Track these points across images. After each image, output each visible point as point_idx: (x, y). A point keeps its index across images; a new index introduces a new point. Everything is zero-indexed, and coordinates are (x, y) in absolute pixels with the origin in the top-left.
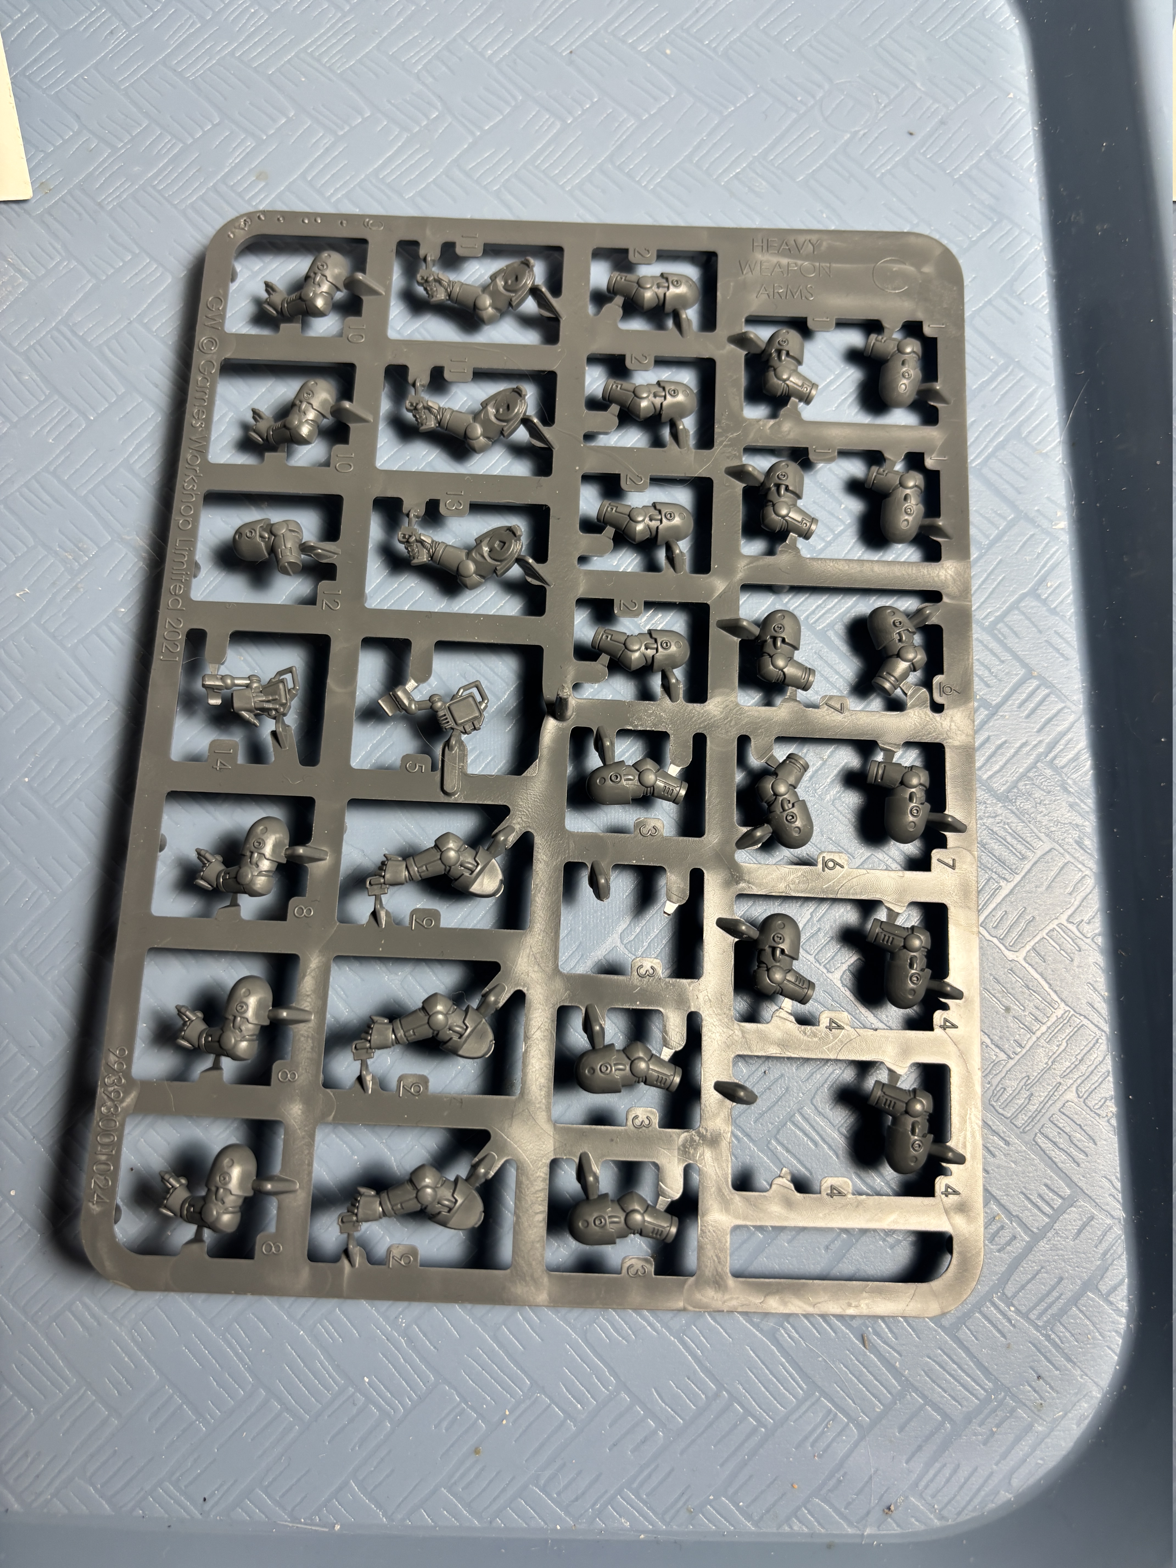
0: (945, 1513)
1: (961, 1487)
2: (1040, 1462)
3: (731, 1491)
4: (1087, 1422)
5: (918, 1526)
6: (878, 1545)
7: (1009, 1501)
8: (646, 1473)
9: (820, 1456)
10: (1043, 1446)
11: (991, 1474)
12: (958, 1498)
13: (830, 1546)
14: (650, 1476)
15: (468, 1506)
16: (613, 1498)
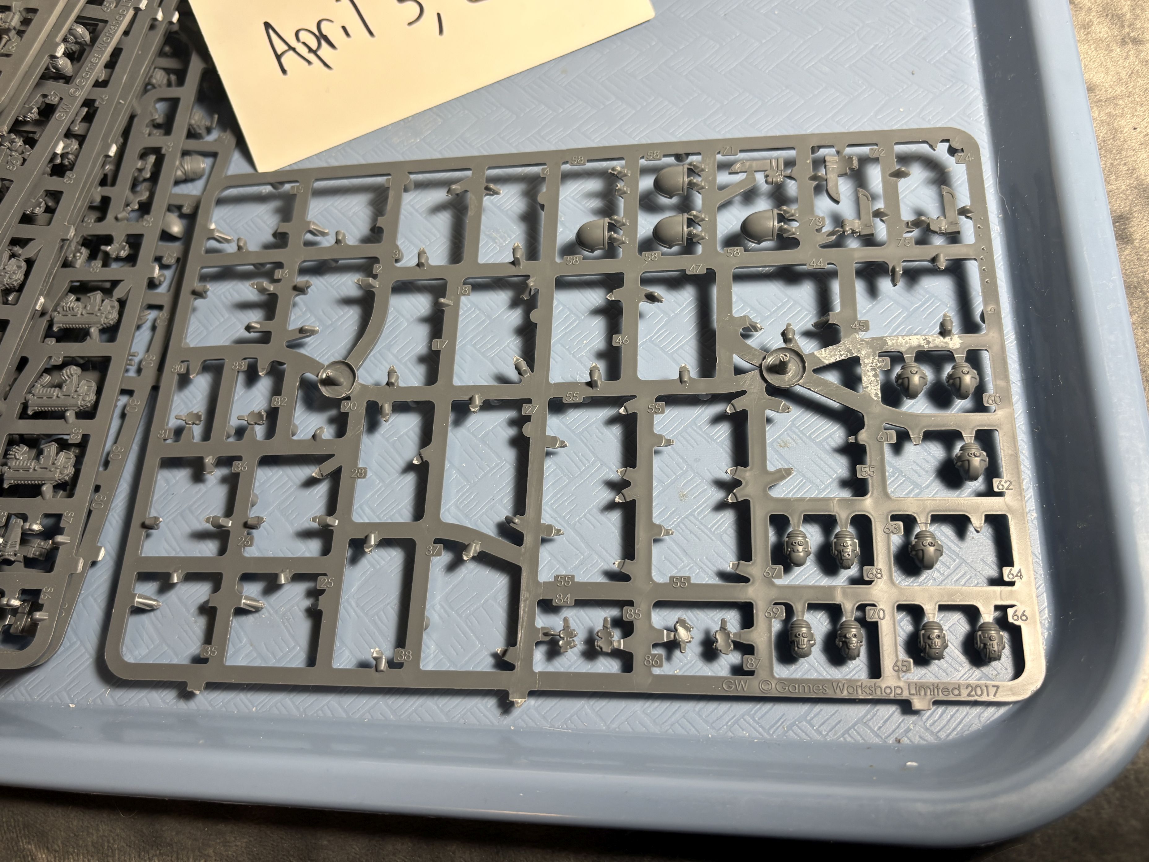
0: (939, 734)
3: (809, 718)
5: (920, 741)
7: (980, 728)
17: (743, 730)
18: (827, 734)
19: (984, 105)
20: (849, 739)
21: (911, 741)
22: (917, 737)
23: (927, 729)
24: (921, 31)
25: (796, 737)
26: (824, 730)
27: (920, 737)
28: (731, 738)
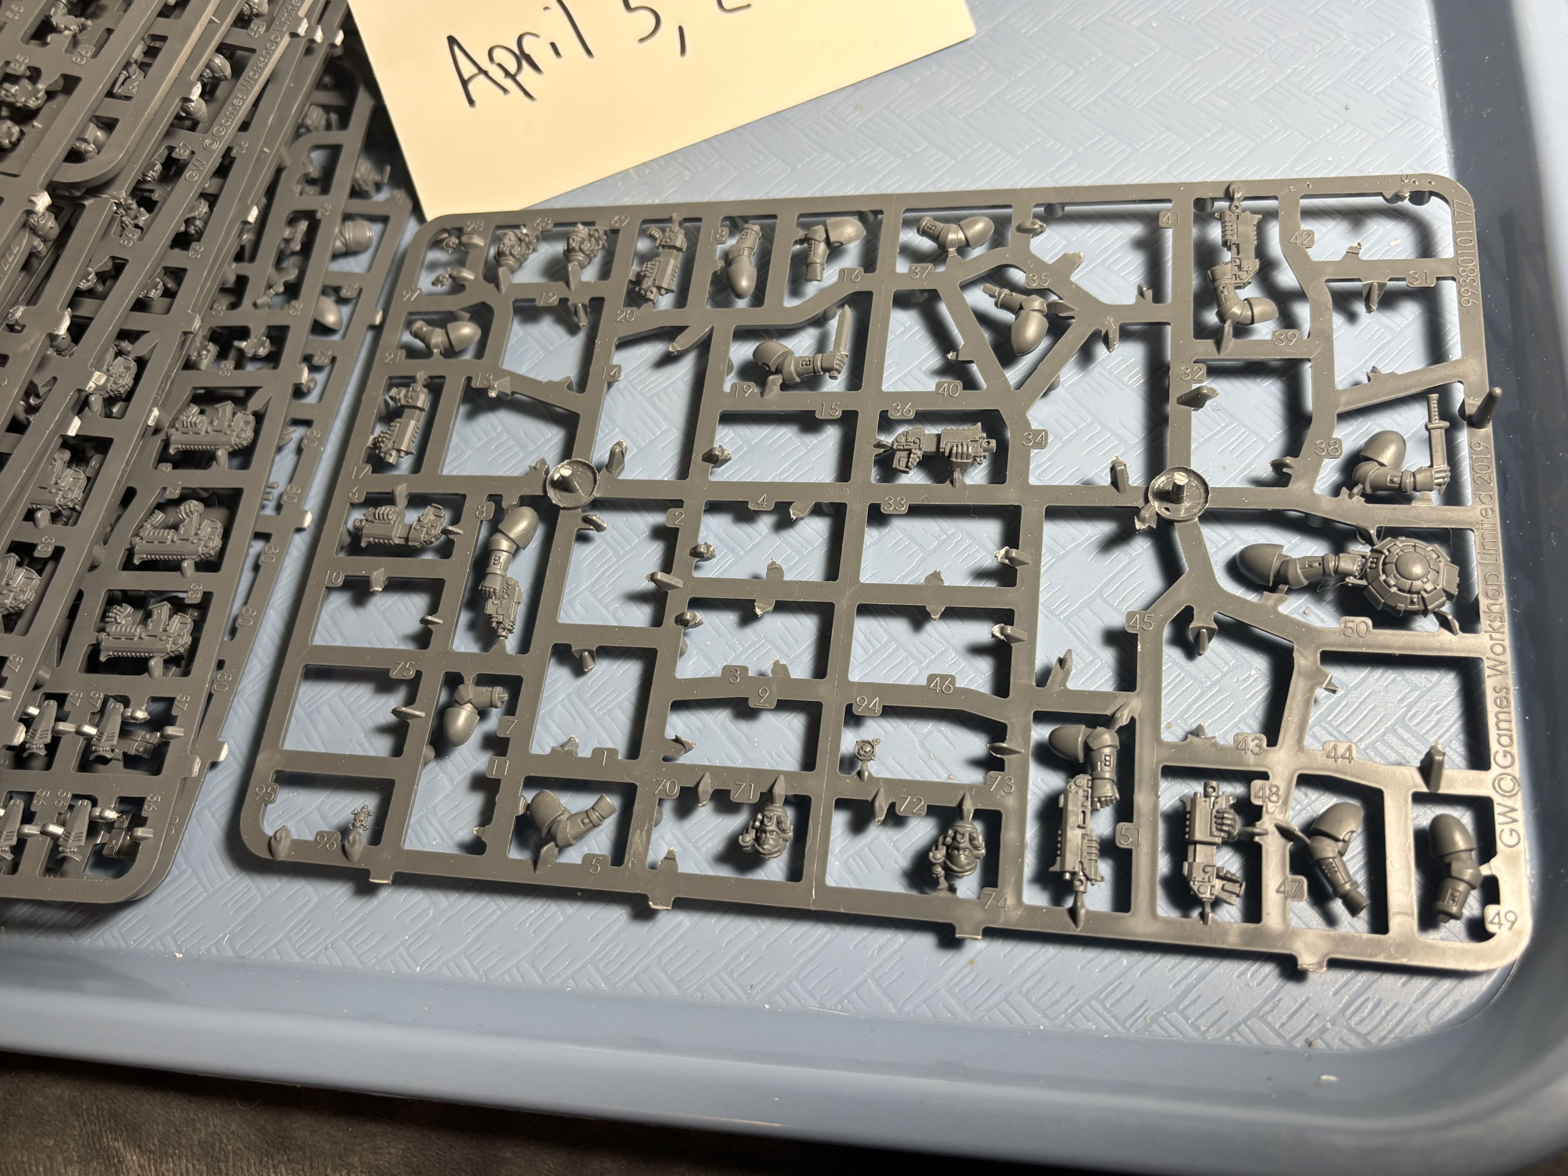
0: (1369, 1038)
1: (1382, 1019)
3: (1181, 1007)
5: (1342, 1046)
8: (1110, 988)
11: (1412, 1009)
12: (1382, 1026)
14: (1114, 990)
15: (963, 1005)
16: (1082, 1006)
17: (1088, 1020)
18: (1207, 1031)
19: (1449, 152)
20: (1238, 1039)
21: (1328, 1045)
22: (1337, 1041)
23: (1352, 1030)
24: (1359, 49)
25: (1163, 1033)
26: (1203, 1025)
27: (1341, 1040)
28: (1072, 1031)
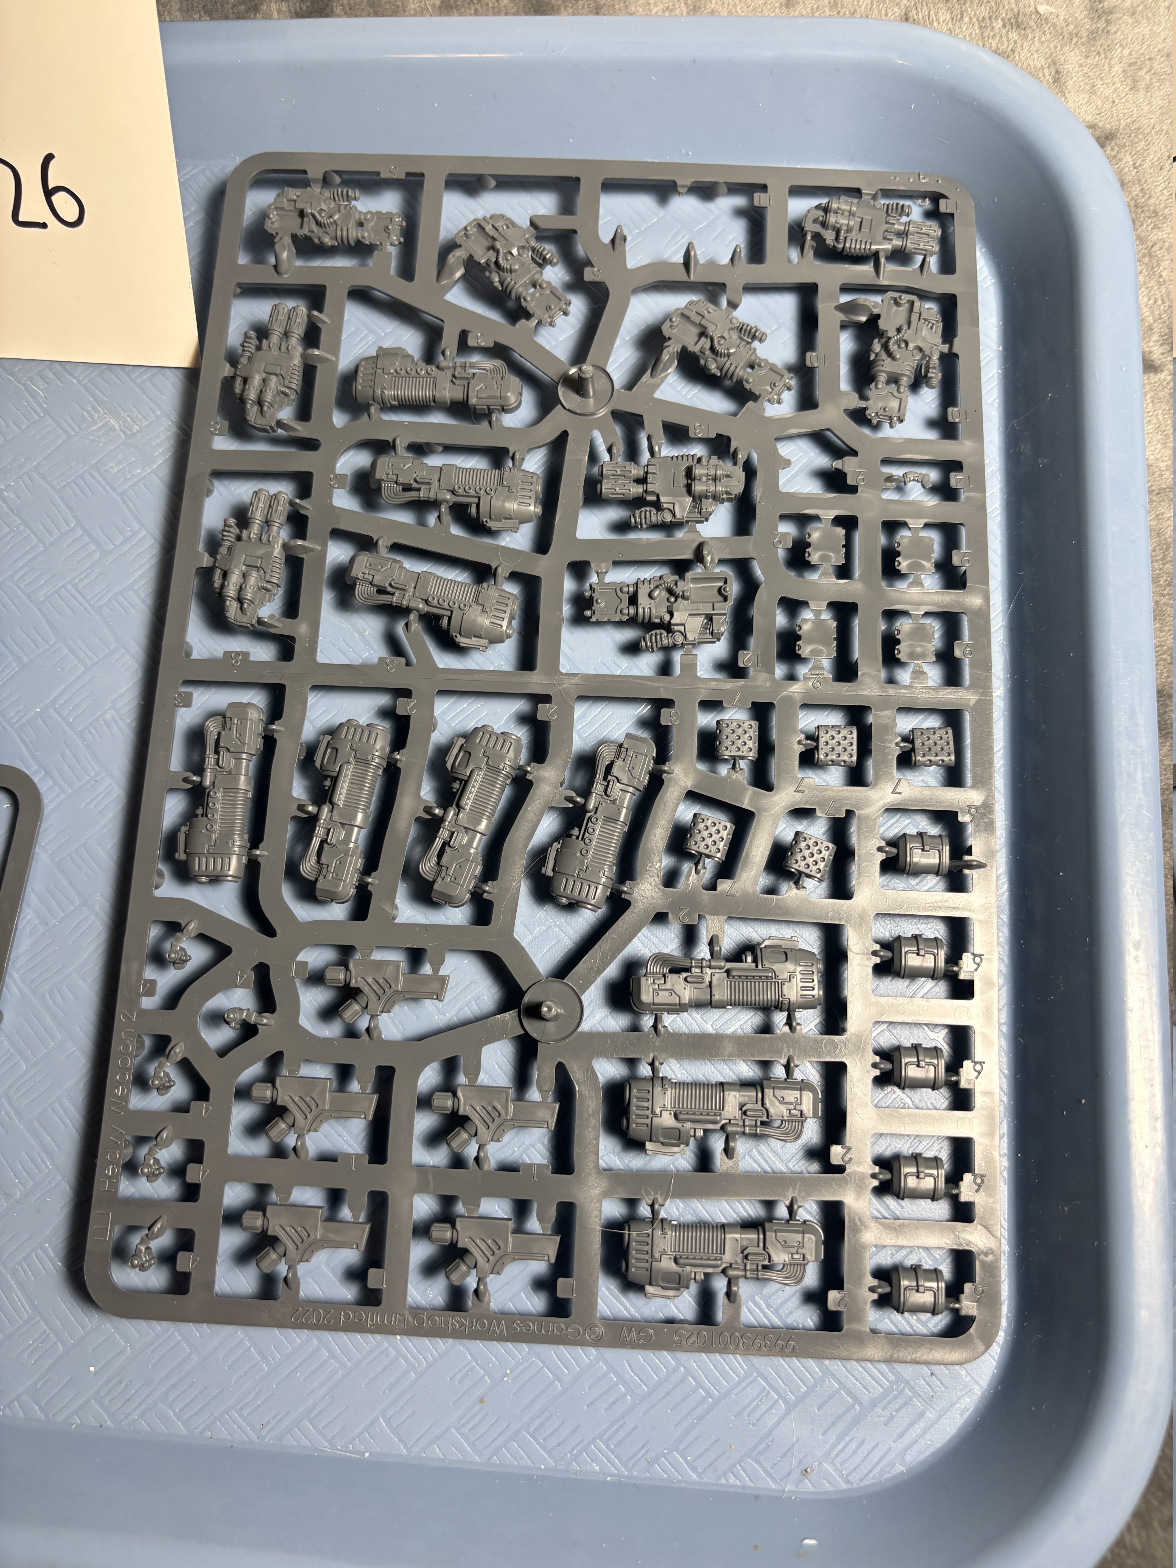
0: (851, 1478)
1: (865, 1459)
2: (929, 1442)
3: (681, 1448)
4: (968, 1413)
5: (828, 1487)
6: (796, 1499)
7: (902, 1473)
8: (615, 1428)
9: (754, 1425)
10: (932, 1430)
11: (890, 1449)
12: (862, 1467)
13: (757, 1497)
14: (618, 1430)
15: (472, 1445)
16: (588, 1445)
17: (593, 1462)
18: (704, 1472)
20: (732, 1480)
22: (823, 1483)
25: (664, 1475)
26: (701, 1466)
28: (577, 1473)
